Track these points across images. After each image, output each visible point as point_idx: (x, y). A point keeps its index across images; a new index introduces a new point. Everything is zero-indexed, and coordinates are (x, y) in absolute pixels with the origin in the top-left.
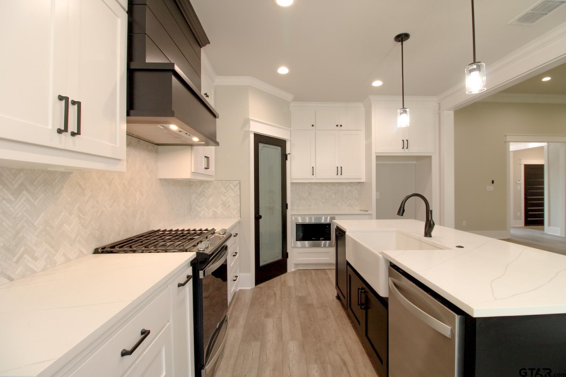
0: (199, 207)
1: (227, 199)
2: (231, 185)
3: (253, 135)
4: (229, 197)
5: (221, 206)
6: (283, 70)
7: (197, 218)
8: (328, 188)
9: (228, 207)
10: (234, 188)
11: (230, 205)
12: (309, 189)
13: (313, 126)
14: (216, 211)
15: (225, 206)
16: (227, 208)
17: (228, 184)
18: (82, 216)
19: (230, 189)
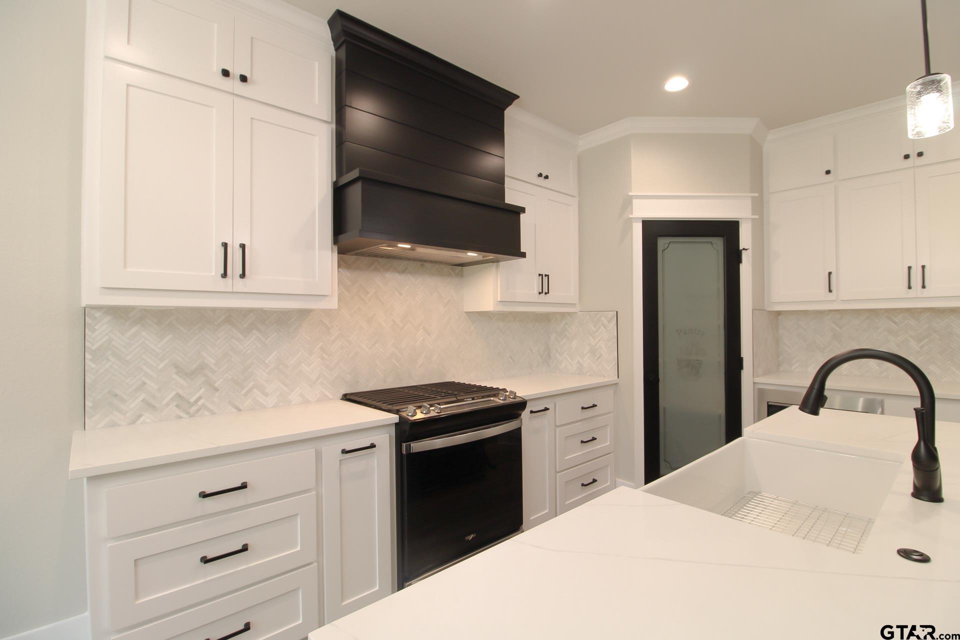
0: (560, 354)
1: (597, 344)
2: (602, 318)
3: (641, 225)
4: (599, 340)
5: (589, 354)
6: (677, 84)
7: (558, 371)
8: (895, 323)
9: (599, 357)
10: (607, 323)
11: (602, 355)
12: (834, 326)
13: (828, 172)
14: (582, 362)
15: (595, 354)
16: (597, 360)
17: (598, 317)
18: (327, 357)
19: (602, 327)
